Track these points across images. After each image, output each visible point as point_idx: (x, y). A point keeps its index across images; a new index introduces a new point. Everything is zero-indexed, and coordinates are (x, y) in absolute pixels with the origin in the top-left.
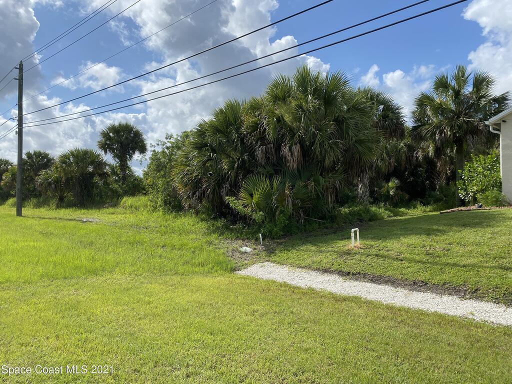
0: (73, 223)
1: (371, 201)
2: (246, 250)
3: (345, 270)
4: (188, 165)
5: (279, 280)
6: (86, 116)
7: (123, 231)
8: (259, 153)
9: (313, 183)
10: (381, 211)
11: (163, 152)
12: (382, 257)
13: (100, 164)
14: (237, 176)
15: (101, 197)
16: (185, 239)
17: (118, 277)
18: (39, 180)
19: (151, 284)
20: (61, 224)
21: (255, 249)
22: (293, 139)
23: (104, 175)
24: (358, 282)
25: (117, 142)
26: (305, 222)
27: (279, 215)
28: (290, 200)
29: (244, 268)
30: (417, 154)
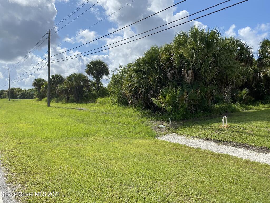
0: (74, 110)
1: (232, 101)
2: (162, 126)
3: (219, 139)
4: (131, 81)
5: (182, 143)
6: (79, 57)
7: (99, 115)
8: (169, 74)
9: (200, 91)
10: (238, 107)
11: (118, 74)
12: (241, 132)
13: (86, 81)
14: (157, 87)
15: (87, 97)
16: (130, 120)
17: (98, 138)
18: (58, 89)
19: (114, 142)
20: (69, 111)
21: (167, 126)
22: (189, 66)
23: (88, 87)
24: (227, 146)
25: (95, 70)
26: (195, 112)
27: (180, 108)
28: (187, 100)
29: (162, 136)
30: (260, 74)
